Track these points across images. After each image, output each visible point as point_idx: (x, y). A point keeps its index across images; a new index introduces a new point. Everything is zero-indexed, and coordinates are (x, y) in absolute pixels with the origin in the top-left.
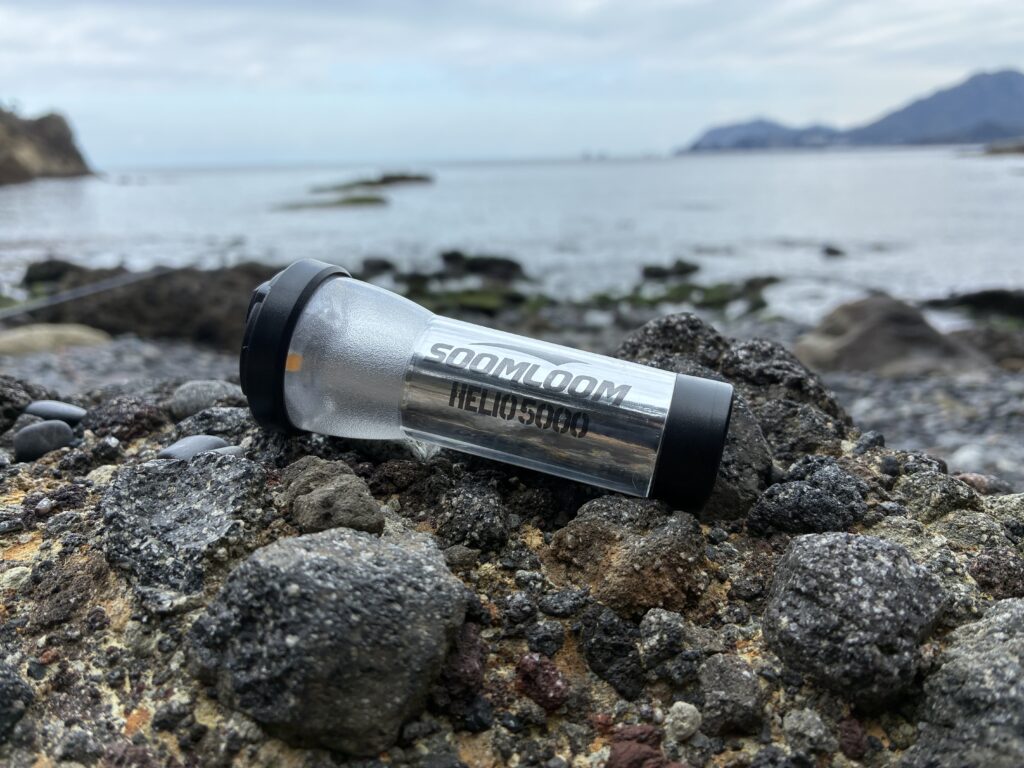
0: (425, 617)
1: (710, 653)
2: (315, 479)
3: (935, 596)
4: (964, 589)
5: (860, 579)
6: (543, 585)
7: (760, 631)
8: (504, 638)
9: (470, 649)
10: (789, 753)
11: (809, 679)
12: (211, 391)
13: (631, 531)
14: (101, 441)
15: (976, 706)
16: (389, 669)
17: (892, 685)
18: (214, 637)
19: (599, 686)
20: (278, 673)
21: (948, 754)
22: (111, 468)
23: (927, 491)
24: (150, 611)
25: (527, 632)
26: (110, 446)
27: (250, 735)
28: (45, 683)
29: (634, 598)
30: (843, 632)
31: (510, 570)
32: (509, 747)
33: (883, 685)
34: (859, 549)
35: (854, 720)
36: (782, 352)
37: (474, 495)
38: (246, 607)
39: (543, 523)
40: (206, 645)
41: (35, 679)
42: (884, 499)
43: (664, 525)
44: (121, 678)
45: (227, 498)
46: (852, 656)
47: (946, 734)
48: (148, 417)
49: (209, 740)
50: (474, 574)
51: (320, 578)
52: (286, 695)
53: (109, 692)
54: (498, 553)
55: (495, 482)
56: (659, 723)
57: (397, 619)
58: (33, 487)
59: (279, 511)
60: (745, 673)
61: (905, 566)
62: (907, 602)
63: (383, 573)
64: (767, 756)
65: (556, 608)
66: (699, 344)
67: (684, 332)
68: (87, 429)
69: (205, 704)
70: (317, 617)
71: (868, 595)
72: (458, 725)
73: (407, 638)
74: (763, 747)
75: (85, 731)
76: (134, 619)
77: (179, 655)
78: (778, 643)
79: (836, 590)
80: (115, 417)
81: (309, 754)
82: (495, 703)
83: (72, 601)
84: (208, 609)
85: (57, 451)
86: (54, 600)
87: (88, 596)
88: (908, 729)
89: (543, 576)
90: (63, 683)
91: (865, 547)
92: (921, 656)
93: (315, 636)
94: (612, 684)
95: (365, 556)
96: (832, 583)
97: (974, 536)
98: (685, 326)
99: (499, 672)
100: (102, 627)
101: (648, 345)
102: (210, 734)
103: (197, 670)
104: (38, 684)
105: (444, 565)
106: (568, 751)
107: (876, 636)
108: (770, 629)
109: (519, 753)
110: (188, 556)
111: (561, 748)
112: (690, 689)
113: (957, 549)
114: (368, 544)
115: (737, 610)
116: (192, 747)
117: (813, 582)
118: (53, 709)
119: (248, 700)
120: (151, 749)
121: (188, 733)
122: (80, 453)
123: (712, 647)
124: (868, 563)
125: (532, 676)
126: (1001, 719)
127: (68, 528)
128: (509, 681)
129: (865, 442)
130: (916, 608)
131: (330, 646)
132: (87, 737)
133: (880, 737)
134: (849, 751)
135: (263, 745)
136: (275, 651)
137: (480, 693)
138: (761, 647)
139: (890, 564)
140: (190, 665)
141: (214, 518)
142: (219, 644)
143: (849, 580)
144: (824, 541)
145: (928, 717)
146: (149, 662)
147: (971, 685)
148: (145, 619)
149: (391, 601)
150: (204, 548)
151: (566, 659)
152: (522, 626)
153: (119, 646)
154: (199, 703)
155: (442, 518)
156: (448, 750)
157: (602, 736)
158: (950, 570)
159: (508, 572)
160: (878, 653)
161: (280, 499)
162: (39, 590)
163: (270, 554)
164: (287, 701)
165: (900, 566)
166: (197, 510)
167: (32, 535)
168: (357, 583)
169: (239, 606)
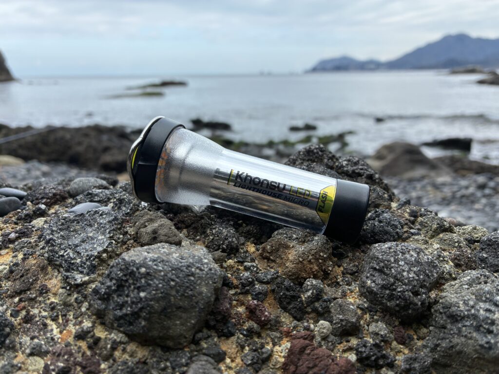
0: (205, 283)
1: (335, 299)
2: (148, 221)
3: (436, 269)
4: (448, 267)
5: (403, 262)
6: (257, 269)
7: (357, 288)
8: (240, 294)
9: (224, 298)
10: (372, 342)
11: (380, 308)
12: (89, 183)
13: (297, 244)
14: (37, 206)
15: (456, 318)
16: (189, 307)
17: (418, 309)
18: (104, 295)
19: (284, 315)
20: (136, 310)
21: (444, 340)
22: (43, 219)
23: (430, 224)
24: (71, 284)
25: (250, 291)
26: (41, 209)
27: (122, 340)
28: (19, 319)
29: (300, 274)
30: (396, 286)
31: (241, 263)
32: (244, 343)
33: (414, 310)
34: (402, 249)
35: (401, 326)
36: (363, 162)
37: (223, 228)
38: (119, 280)
39: (255, 241)
40: (99, 299)
41: (14, 318)
42: (411, 228)
43: (312, 241)
44: (57, 316)
45: (106, 230)
46: (400, 296)
47: (443, 331)
48: (60, 195)
49: (102, 344)
50: (225, 265)
51: (155, 265)
52: (140, 320)
53: (51, 323)
54: (235, 255)
55: (232, 223)
56: (312, 331)
57: (192, 284)
58: (5, 228)
59: (131, 237)
60: (351, 307)
61: (422, 256)
62: (424, 272)
63: (184, 262)
64: (362, 344)
65: (263, 279)
66: (324, 158)
67: (317, 153)
68: (28, 201)
69: (99, 327)
70: (155, 283)
71: (407, 269)
72: (220, 334)
73: (197, 292)
74: (360, 340)
75: (40, 341)
76: (63, 288)
77: (86, 304)
78: (366, 293)
79: (392, 267)
80: (43, 195)
81: (151, 348)
82: (237, 324)
83: (31, 280)
84: (100, 282)
85: (15, 211)
86: (22, 281)
87: (38, 278)
88: (425, 330)
89: (257, 265)
90: (28, 319)
91: (404, 248)
92: (430, 297)
93: (154, 292)
94: (290, 314)
95: (175, 255)
96: (390, 264)
97: (452, 244)
98: (318, 150)
99: (238, 310)
100: (46, 292)
101: (301, 159)
102: (102, 340)
103: (96, 311)
104: (16, 320)
105: (212, 259)
106: (271, 345)
107: (410, 287)
108: (362, 287)
109: (248, 346)
110: (88, 258)
111: (268, 343)
112: (326, 315)
113: (444, 250)
114: (176, 250)
115: (347, 279)
116: (94, 347)
117: (382, 264)
118: (24, 332)
119: (121, 324)
120: (74, 349)
121: (92, 341)
122: (27, 212)
123: (336, 296)
124: (406, 255)
125: (254, 310)
126: (468, 323)
127: (26, 247)
128: (243, 313)
129: (402, 203)
130: (428, 275)
131: (161, 297)
132: (42, 344)
133: (412, 334)
134: (399, 341)
135: (128, 345)
136: (135, 300)
137: (229, 319)
138: (358, 295)
139: (416, 255)
140: (92, 309)
141: (99, 240)
142: (106, 298)
143: (398, 263)
144: (386, 246)
145: (434, 324)
146: (70, 308)
147: (454, 309)
148: (68, 288)
149: (189, 275)
150: (96, 254)
151: (269, 303)
152: (248, 288)
153: (56, 301)
154: (96, 327)
155: (208, 239)
156: (216, 345)
157: (286, 337)
158: (441, 259)
159: (240, 264)
160: (412, 295)
161: (131, 231)
162: (13, 276)
163: (130, 255)
164: (140, 323)
165: (420, 257)
166: (91, 237)
167: (7, 251)
168: (173, 267)
169: (116, 280)
